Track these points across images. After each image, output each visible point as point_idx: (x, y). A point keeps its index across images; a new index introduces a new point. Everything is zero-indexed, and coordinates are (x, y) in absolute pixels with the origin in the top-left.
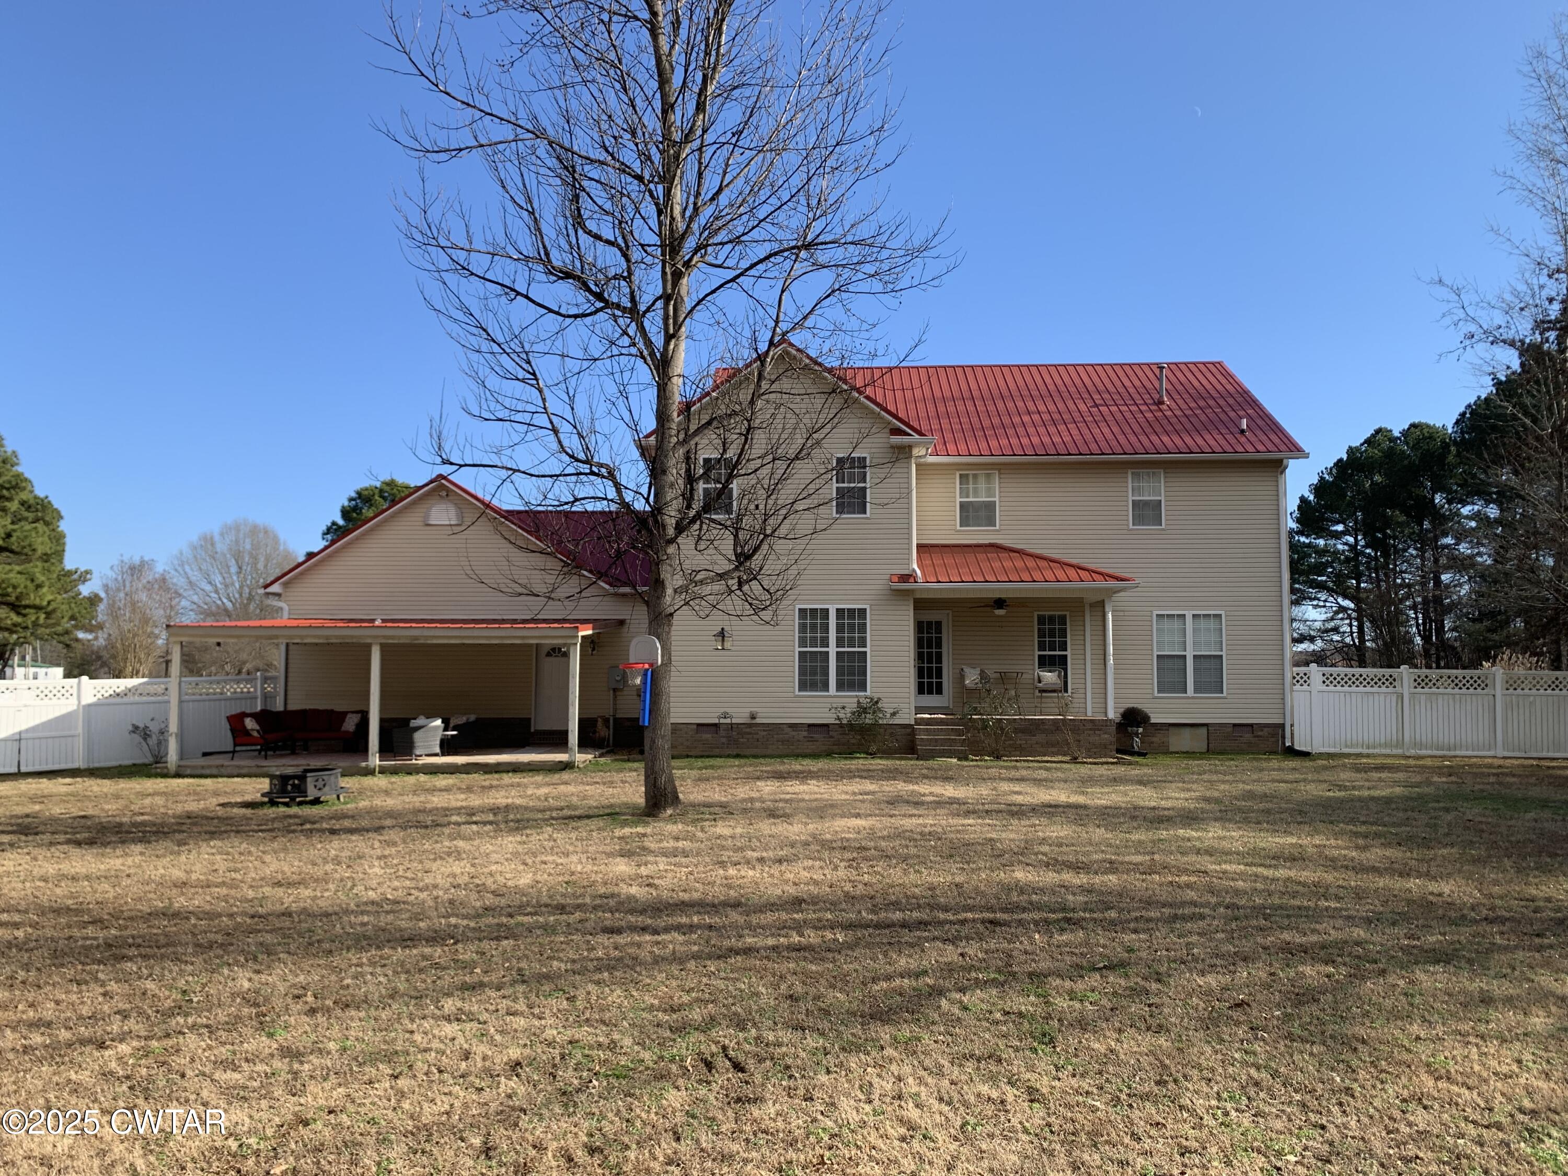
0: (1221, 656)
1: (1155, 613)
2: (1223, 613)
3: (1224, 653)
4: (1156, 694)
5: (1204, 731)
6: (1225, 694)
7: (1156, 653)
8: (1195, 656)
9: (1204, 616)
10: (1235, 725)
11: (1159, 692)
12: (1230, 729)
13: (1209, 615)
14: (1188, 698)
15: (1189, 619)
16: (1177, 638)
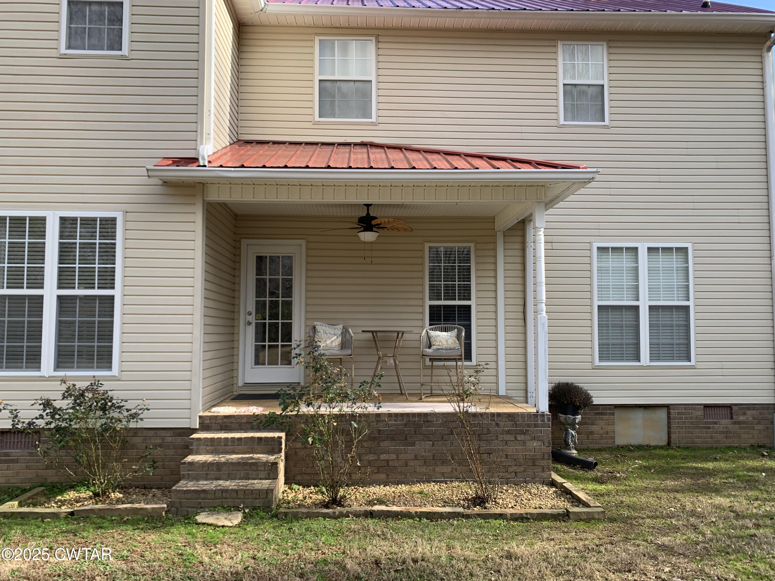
0: (687, 308)
1: (596, 245)
2: (689, 245)
3: (691, 303)
4: (597, 363)
5: (663, 414)
6: (693, 362)
7: (597, 303)
8: (651, 308)
9: (664, 249)
10: (706, 406)
11: (601, 358)
12: (700, 413)
13: (670, 249)
14: (642, 368)
15: (643, 254)
16: (627, 281)
